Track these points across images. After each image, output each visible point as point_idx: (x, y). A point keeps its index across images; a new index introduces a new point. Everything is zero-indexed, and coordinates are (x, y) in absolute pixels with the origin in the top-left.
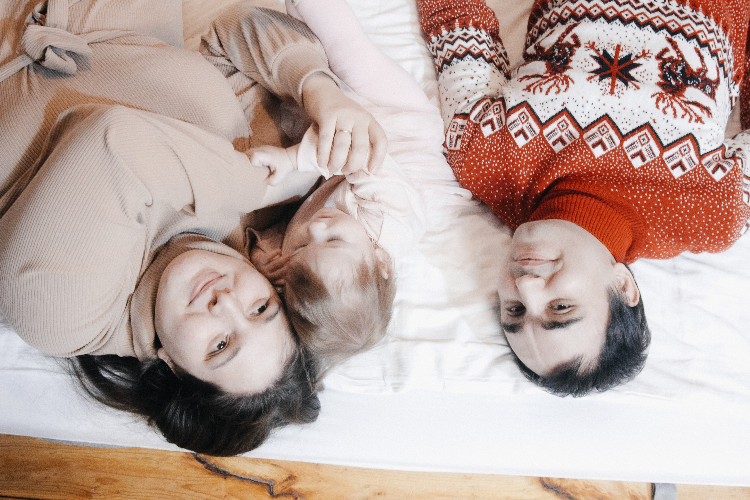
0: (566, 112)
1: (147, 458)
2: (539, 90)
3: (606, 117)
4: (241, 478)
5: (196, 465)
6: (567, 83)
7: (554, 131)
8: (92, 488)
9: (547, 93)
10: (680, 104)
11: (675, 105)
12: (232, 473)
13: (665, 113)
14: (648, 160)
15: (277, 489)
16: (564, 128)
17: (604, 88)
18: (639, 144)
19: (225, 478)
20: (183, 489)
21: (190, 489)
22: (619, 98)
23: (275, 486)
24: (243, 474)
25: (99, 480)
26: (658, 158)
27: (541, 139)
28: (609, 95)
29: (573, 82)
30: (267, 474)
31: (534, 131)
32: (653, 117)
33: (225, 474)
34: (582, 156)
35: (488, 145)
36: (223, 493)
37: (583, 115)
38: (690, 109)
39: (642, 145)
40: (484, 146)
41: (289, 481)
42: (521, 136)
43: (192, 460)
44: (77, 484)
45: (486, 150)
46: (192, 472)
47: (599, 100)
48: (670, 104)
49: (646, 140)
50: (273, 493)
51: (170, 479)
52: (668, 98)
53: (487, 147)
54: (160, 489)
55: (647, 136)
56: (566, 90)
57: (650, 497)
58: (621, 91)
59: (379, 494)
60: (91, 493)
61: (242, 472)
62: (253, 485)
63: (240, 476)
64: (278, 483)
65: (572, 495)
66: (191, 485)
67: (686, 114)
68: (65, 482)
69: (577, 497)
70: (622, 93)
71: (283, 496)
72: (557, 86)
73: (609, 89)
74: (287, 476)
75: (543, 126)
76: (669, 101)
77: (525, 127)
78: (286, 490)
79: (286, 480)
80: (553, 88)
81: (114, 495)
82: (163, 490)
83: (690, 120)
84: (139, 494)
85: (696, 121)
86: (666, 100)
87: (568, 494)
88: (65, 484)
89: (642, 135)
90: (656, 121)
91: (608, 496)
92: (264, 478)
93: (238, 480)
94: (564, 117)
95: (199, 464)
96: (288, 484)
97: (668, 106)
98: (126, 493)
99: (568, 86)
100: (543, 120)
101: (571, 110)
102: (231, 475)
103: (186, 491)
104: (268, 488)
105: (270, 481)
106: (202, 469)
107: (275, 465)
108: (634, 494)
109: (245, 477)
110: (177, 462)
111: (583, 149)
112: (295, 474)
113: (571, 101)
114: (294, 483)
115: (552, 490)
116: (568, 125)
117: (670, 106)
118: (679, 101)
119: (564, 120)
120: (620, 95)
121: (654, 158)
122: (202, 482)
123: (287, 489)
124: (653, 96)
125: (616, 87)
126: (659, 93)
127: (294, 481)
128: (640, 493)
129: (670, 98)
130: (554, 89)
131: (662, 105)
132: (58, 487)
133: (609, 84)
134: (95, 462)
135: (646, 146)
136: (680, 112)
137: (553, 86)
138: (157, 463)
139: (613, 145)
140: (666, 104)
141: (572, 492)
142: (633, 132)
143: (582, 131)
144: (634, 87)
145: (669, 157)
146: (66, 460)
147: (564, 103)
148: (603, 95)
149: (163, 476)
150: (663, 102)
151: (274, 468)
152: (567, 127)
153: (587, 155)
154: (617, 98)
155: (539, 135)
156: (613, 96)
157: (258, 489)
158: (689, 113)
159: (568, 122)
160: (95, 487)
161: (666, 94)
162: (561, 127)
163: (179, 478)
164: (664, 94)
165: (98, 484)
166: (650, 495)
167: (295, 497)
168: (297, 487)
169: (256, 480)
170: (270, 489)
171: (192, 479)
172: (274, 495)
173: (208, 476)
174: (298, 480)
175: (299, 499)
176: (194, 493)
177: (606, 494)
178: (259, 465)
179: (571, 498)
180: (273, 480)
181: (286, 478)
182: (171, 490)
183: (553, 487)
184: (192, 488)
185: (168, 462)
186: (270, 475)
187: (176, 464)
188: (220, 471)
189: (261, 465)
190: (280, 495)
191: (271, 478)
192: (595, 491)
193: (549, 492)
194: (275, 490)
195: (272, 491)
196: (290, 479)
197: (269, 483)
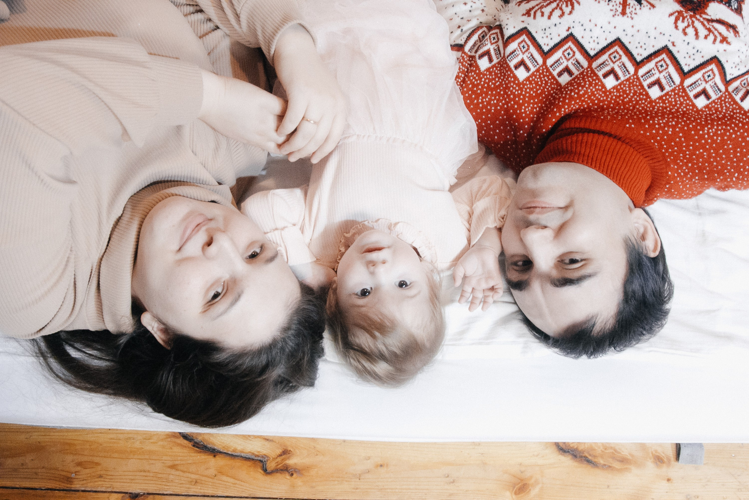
0: (571, 38)
1: (130, 438)
2: (540, 14)
3: (618, 42)
4: (232, 455)
5: (182, 443)
6: (572, 5)
7: (559, 60)
8: (72, 473)
9: (549, 18)
10: (702, 23)
11: (697, 24)
12: (221, 450)
13: (685, 34)
14: (667, 89)
15: (271, 465)
16: (570, 56)
17: (614, 8)
18: (656, 71)
19: (215, 456)
20: (169, 470)
21: (177, 470)
22: (632, 19)
23: (269, 462)
24: (234, 451)
25: (79, 464)
26: (679, 86)
27: (544, 70)
28: (621, 16)
29: (579, 3)
30: (259, 450)
31: (536, 62)
32: (672, 39)
33: (214, 452)
34: (591, 88)
35: (485, 80)
36: (212, 472)
37: (591, 41)
38: (714, 28)
39: (660, 72)
40: (481, 81)
41: (284, 457)
42: (522, 68)
43: (178, 438)
44: (57, 469)
45: (483, 87)
46: (177, 450)
47: (609, 23)
48: (690, 24)
49: (665, 66)
50: (266, 470)
51: (156, 460)
52: (688, 17)
53: (485, 82)
54: (144, 471)
55: (665, 62)
56: (571, 13)
57: (675, 457)
58: (634, 11)
59: (381, 466)
60: (71, 478)
61: (233, 448)
62: (244, 462)
63: (230, 453)
64: (271, 459)
65: (590, 458)
66: (178, 465)
67: (709, 35)
68: (43, 467)
69: (596, 460)
70: (636, 14)
71: (277, 472)
72: (561, 9)
73: (620, 9)
74: (281, 451)
75: (546, 55)
76: (690, 20)
77: (525, 57)
78: (280, 466)
79: (280, 455)
80: (556, 11)
81: (97, 480)
82: (149, 471)
83: (715, 40)
84: (124, 477)
85: (722, 42)
86: (686, 19)
87: (585, 457)
88: (44, 470)
89: (660, 61)
90: (675, 44)
91: (629, 457)
92: (257, 453)
93: (228, 458)
94: (570, 44)
95: (186, 442)
96: (283, 460)
97: (689, 26)
98: (109, 477)
99: (573, 8)
100: (546, 49)
101: (578, 35)
102: (220, 452)
103: (173, 472)
104: (261, 464)
105: (263, 457)
106: (189, 447)
107: (267, 440)
108: (658, 454)
109: (236, 454)
110: (162, 440)
111: (593, 80)
112: (289, 449)
113: (576, 25)
114: (289, 458)
115: (567, 454)
116: (574, 53)
117: (691, 26)
118: (702, 20)
119: (570, 47)
120: (633, 15)
121: (674, 86)
122: (189, 462)
123: (281, 465)
124: (671, 15)
125: (628, 7)
126: (677, 11)
127: (288, 455)
128: (663, 453)
129: (691, 17)
130: (558, 12)
131: (681, 25)
132: (36, 474)
133: (620, 3)
134: (74, 445)
135: (664, 73)
136: (703, 32)
137: (556, 8)
138: (141, 443)
139: (627, 73)
140: (686, 24)
141: (590, 455)
142: (649, 58)
143: (591, 59)
144: (649, 6)
145: (691, 85)
146: (43, 444)
147: (569, 28)
148: (613, 16)
149: (147, 457)
150: (683, 21)
151: (266, 443)
152: (574, 55)
153: (597, 87)
154: (630, 19)
155: (542, 66)
156: (625, 17)
157: (250, 466)
158: (713, 33)
159: (575, 49)
160: (76, 472)
161: (686, 12)
162: (567, 56)
163: (164, 458)
164: (684, 13)
165: (79, 468)
166: (675, 454)
167: (290, 473)
168: (292, 462)
169: (248, 457)
170: (263, 465)
171: (179, 458)
172: (268, 471)
173: (196, 454)
174: (293, 454)
175: (295, 475)
176: (181, 474)
177: (627, 456)
178: (251, 440)
179: (589, 462)
180: (266, 456)
181: (279, 453)
182: (157, 471)
183: (569, 451)
184: (179, 468)
185: (152, 441)
186: (263, 450)
187: (161, 443)
188: (208, 449)
189: (253, 440)
190: (274, 472)
191: (264, 453)
192: (616, 453)
193: (565, 456)
194: (269, 467)
195: (266, 468)
196: (284, 454)
197: (261, 459)
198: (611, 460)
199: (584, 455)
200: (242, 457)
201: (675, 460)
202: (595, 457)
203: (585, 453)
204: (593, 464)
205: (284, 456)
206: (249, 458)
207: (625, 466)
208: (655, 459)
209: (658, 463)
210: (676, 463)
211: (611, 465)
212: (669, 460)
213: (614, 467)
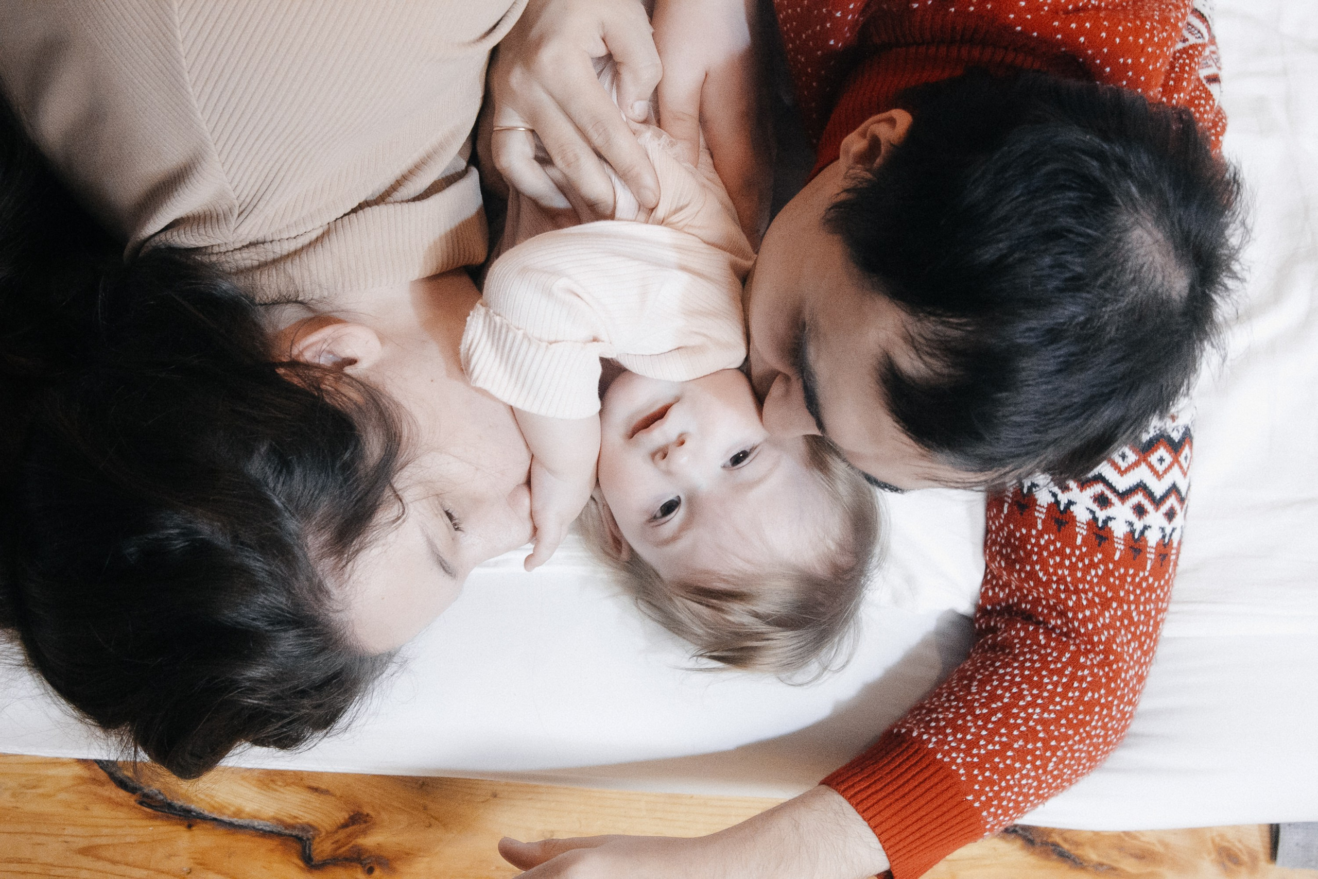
4: (231, 824)
5: (113, 795)
12: (206, 813)
15: (323, 848)
19: (190, 827)
20: (80, 857)
21: (99, 858)
23: (317, 840)
24: (235, 814)
30: (295, 812)
33: (189, 817)
36: (182, 863)
41: (352, 828)
43: (102, 784)
46: (100, 811)
50: (311, 859)
51: (48, 835)
54: (20, 861)
57: (1268, 852)
61: (232, 809)
62: (260, 840)
63: (225, 818)
64: (323, 834)
65: (1066, 846)
66: (100, 846)
69: (1079, 852)
71: (336, 865)
74: (347, 816)
78: (344, 849)
79: (345, 826)
82: (29, 861)
87: (1055, 845)
91: (1159, 848)
92: (289, 820)
93: (221, 831)
95: (122, 794)
96: (349, 836)
102: (205, 819)
103: (88, 862)
104: (298, 845)
105: (304, 829)
106: (129, 806)
107: (315, 790)
108: (1226, 844)
109: (241, 822)
110: (66, 789)
112: (367, 810)
114: (364, 833)
115: (1013, 836)
122: (128, 840)
123: (346, 848)
127: (363, 826)
128: (1240, 841)
138: (14, 795)
141: (1065, 840)
149: (27, 828)
151: (313, 797)
157: (272, 851)
163: (69, 830)
166: (1268, 846)
167: (368, 867)
168: (371, 841)
169: (268, 829)
170: (304, 848)
171: (105, 831)
172: (313, 863)
173: (145, 823)
174: (374, 824)
175: (377, 873)
176: (109, 867)
177: (1153, 844)
178: (276, 790)
179: (1063, 856)
180: (311, 826)
181: (342, 821)
182: (50, 860)
183: (1017, 829)
184: (104, 853)
185: (40, 791)
186: (301, 813)
187: (63, 796)
188: (175, 809)
189: (282, 790)
190: (329, 863)
191: (306, 820)
192: (1127, 839)
193: (1008, 841)
194: (318, 851)
195: (310, 855)
196: (353, 824)
197: (300, 834)
198: (1115, 854)
199: (1050, 840)
200: (254, 828)
201: (1267, 857)
202: (1077, 844)
203: (1053, 835)
204: (1074, 860)
205: (354, 827)
206: (272, 832)
207: (1149, 869)
208: (1220, 854)
209: (1229, 864)
210: (1271, 866)
211: (1115, 865)
212: (1254, 858)
213: (1123, 871)
